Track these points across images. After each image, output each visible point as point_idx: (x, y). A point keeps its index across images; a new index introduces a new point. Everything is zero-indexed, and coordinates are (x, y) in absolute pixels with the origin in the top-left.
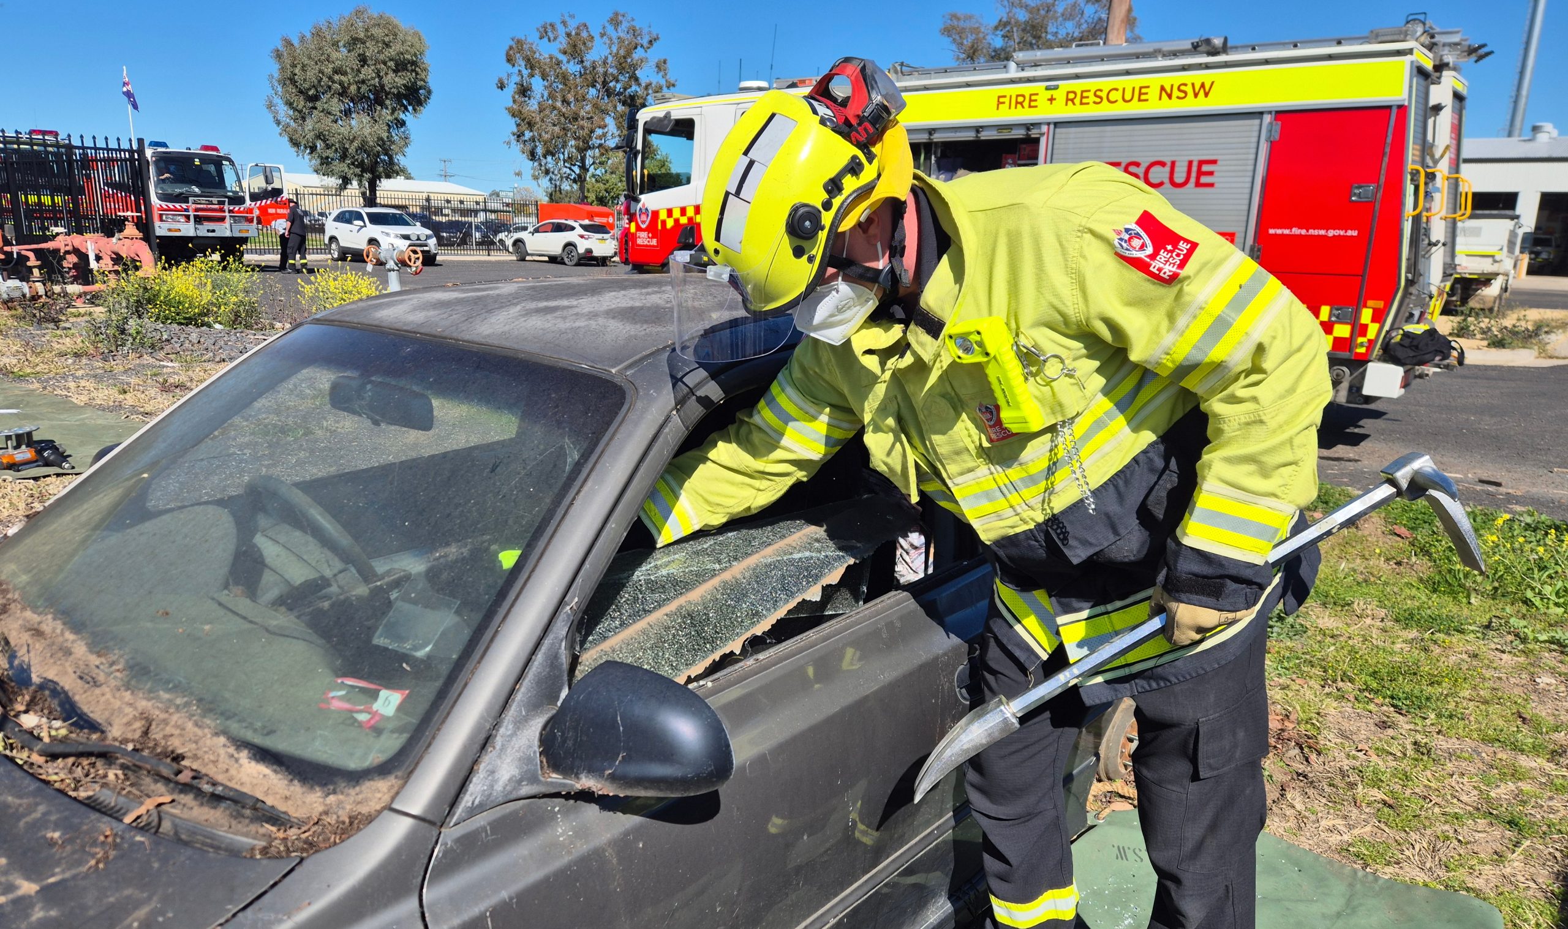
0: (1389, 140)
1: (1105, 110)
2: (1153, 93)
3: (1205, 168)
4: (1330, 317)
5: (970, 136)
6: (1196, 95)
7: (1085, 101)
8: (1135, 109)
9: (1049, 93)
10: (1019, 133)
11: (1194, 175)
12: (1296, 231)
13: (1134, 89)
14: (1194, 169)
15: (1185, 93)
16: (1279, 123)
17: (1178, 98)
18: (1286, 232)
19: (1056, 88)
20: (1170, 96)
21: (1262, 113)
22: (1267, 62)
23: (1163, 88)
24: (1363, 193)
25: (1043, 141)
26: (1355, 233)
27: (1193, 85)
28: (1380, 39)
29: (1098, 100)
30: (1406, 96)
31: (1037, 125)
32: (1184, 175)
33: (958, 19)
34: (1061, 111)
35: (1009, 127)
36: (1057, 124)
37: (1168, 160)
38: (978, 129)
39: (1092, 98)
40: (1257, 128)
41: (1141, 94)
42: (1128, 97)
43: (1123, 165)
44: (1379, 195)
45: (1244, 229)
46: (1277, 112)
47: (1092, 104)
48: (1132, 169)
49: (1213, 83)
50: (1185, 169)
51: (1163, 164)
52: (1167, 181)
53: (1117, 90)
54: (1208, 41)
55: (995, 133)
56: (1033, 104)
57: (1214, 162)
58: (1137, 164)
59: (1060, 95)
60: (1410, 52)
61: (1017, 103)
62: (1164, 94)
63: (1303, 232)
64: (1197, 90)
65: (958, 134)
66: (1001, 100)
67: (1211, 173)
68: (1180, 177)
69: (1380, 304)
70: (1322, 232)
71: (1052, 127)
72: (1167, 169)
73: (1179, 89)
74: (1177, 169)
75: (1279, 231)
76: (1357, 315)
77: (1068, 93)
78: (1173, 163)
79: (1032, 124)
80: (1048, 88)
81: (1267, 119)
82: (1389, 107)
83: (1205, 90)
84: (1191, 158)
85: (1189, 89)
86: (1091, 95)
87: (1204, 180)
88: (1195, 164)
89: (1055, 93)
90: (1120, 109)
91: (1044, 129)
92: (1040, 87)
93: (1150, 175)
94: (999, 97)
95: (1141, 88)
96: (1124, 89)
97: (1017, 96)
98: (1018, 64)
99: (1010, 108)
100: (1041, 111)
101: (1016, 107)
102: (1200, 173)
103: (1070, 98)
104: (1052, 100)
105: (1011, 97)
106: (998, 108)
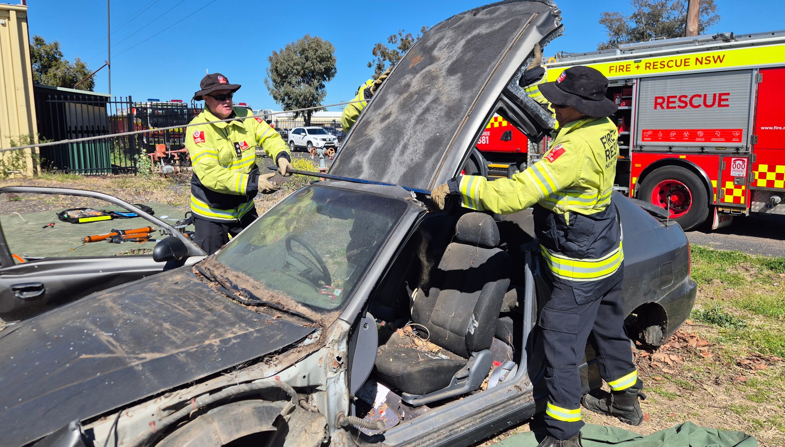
1: (666, 71)
2: (692, 61)
3: (723, 97)
6: (715, 62)
7: (655, 67)
8: (683, 70)
9: (636, 64)
10: (621, 84)
11: (717, 101)
12: (776, 128)
13: (681, 60)
14: (717, 98)
15: (710, 61)
16: (762, 74)
17: (706, 63)
18: (771, 128)
19: (640, 61)
20: (701, 63)
21: (752, 69)
23: (697, 59)
25: (634, 87)
27: (714, 57)
29: (663, 66)
31: (630, 79)
32: (712, 101)
33: (609, 15)
34: (643, 72)
35: (617, 81)
36: (641, 79)
37: (702, 94)
39: (659, 66)
40: (750, 77)
41: (686, 63)
42: (678, 64)
43: (678, 97)
45: (747, 127)
46: (760, 69)
47: (659, 69)
48: (683, 99)
49: (724, 56)
50: (712, 98)
51: (700, 96)
52: (702, 104)
53: (672, 61)
54: (722, 35)
56: (628, 69)
57: (728, 94)
58: (686, 97)
59: (642, 64)
61: (620, 69)
62: (698, 62)
64: (716, 59)
66: (612, 68)
67: (727, 100)
68: (709, 102)
71: (639, 80)
72: (702, 98)
73: (706, 59)
74: (707, 98)
75: (767, 128)
77: (646, 64)
78: (705, 96)
79: (628, 79)
80: (635, 62)
81: (755, 73)
83: (720, 59)
84: (715, 93)
86: (659, 64)
87: (723, 103)
88: (717, 95)
89: (639, 64)
90: (675, 70)
91: (635, 81)
92: (631, 61)
93: (693, 102)
94: (610, 67)
95: (685, 60)
96: (676, 61)
97: (620, 66)
98: (621, 50)
99: (616, 72)
100: (632, 73)
101: (619, 71)
102: (720, 100)
103: (648, 66)
104: (638, 67)
105: (617, 67)
106: (610, 72)
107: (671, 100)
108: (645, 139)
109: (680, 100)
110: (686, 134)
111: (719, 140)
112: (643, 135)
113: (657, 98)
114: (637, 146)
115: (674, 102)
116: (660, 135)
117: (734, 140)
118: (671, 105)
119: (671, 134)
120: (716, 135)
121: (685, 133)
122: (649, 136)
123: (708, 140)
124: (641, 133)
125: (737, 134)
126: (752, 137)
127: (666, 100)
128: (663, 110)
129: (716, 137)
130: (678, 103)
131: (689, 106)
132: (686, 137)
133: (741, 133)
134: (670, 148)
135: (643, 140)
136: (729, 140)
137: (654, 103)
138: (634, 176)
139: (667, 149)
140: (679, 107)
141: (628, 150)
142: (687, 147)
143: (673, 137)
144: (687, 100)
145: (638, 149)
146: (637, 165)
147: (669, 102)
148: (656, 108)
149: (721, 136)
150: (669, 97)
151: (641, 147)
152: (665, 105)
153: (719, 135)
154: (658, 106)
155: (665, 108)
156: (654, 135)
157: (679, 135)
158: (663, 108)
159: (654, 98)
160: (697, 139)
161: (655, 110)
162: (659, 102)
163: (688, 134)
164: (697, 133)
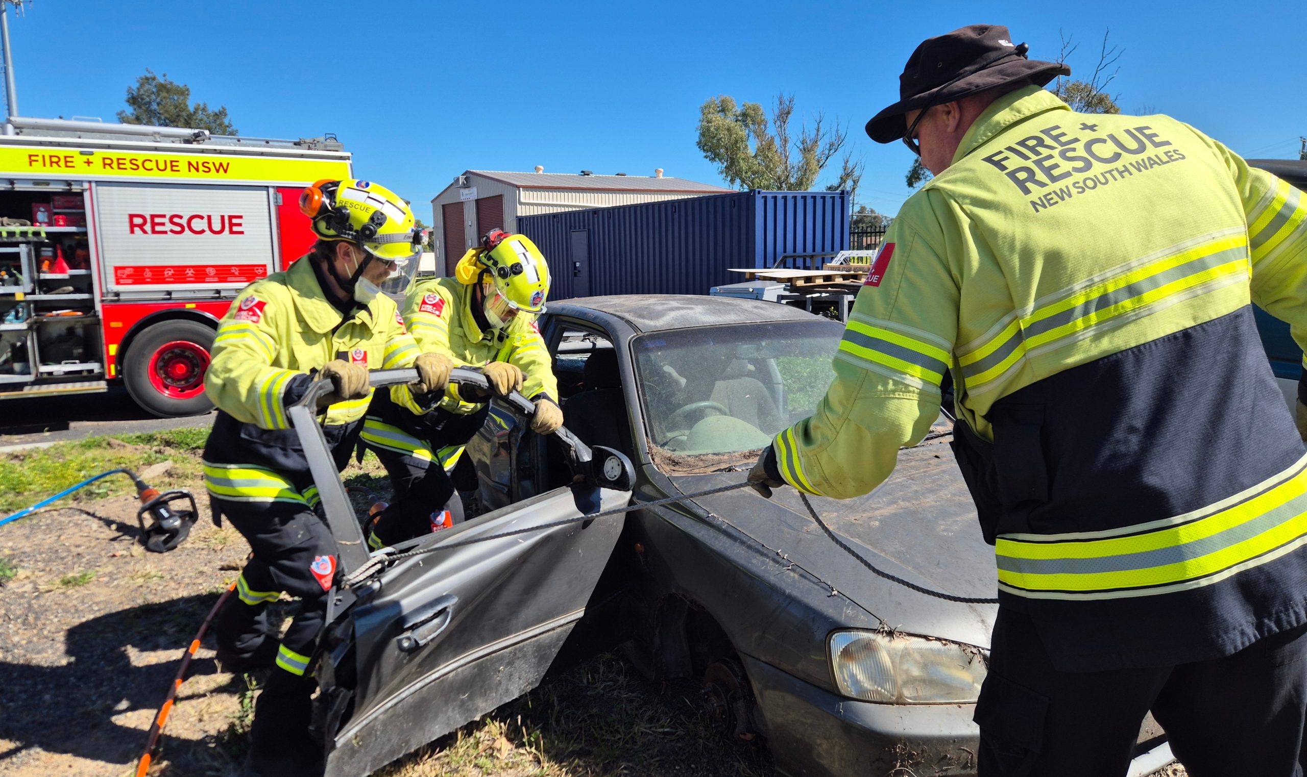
1: (141, 175)
2: (183, 166)
3: (235, 221)
5: (3, 186)
6: (218, 171)
7: (121, 166)
8: (168, 176)
9: (85, 158)
10: (61, 188)
11: (227, 225)
13: (165, 162)
14: (227, 221)
15: (209, 169)
16: (281, 194)
17: (204, 172)
19: (91, 154)
20: (197, 170)
21: (267, 187)
22: (262, 154)
23: (190, 164)
25: (87, 195)
27: (214, 163)
31: (80, 182)
32: (220, 225)
34: (97, 172)
35: (47, 182)
36: (99, 183)
37: (205, 215)
38: (11, 181)
39: (128, 165)
40: (266, 196)
41: (173, 166)
42: (162, 166)
43: (168, 217)
45: (271, 262)
46: (278, 187)
47: (128, 170)
48: (176, 220)
49: (228, 164)
50: (219, 221)
51: (202, 217)
52: (206, 229)
53: (151, 161)
55: (32, 186)
56: (69, 164)
57: (241, 217)
59: (96, 159)
60: (348, 158)
61: (52, 162)
62: (192, 168)
64: (217, 167)
66: (33, 158)
67: (240, 225)
68: (217, 226)
71: (93, 185)
72: (205, 220)
73: (203, 165)
74: (213, 221)
77: (104, 159)
78: (209, 217)
79: (72, 181)
80: (82, 153)
81: (271, 191)
83: (222, 168)
84: (222, 214)
85: (211, 166)
86: (127, 162)
87: (235, 229)
88: (226, 218)
89: (91, 158)
90: (156, 176)
91: (86, 186)
92: (75, 151)
93: (192, 225)
94: (30, 156)
95: (172, 162)
96: (157, 161)
97: (51, 157)
98: (16, 128)
99: (44, 165)
100: (79, 171)
101: (51, 166)
102: (231, 224)
103: (107, 163)
104: (88, 163)
105: (44, 156)
106: (31, 165)
107: (157, 220)
108: (121, 281)
109: (172, 222)
111: (238, 279)
112: (116, 275)
113: (132, 217)
114: (108, 292)
115: (163, 224)
116: (148, 274)
118: (158, 228)
119: (166, 273)
120: (233, 273)
121: (188, 271)
122: (129, 276)
123: (223, 280)
124: (113, 271)
125: (260, 271)
127: (149, 220)
128: (146, 235)
129: (233, 275)
130: (169, 227)
131: (187, 231)
132: (190, 277)
133: (265, 270)
134: (169, 293)
135: (118, 283)
137: (128, 224)
138: (108, 343)
139: (163, 296)
140: (172, 231)
141: (92, 301)
142: (194, 291)
143: (169, 277)
144: (184, 222)
145: (111, 297)
146: (114, 324)
147: (154, 224)
148: (132, 232)
149: (241, 275)
150: (153, 216)
151: (117, 294)
152: (148, 227)
153: (237, 273)
154: (137, 229)
155: (149, 232)
156: (138, 275)
157: (180, 274)
158: (145, 232)
159: (128, 216)
160: (207, 279)
161: (132, 235)
162: (136, 223)
163: (192, 271)
164: (205, 271)
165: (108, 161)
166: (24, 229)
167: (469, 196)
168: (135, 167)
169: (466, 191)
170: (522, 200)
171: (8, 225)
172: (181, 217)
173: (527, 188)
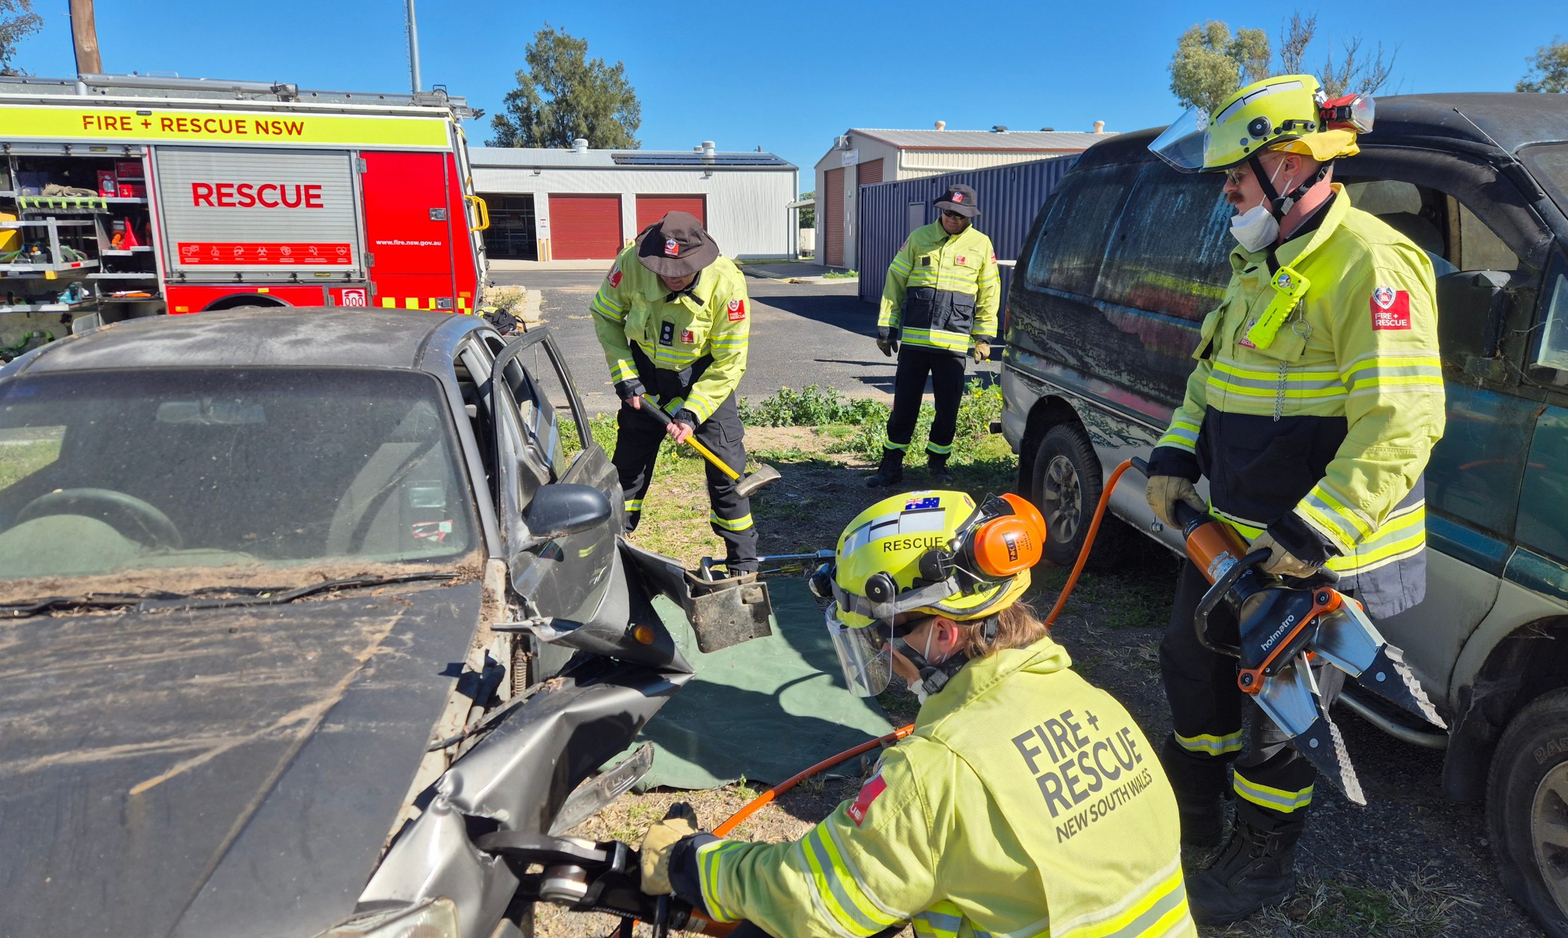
0: (447, 177)
1: (204, 138)
2: (250, 127)
3: (312, 192)
4: (436, 306)
5: (59, 152)
6: (290, 132)
7: (182, 128)
8: (234, 139)
9: (142, 119)
10: (118, 153)
11: (303, 197)
12: (396, 242)
13: (230, 122)
14: (303, 192)
15: (280, 130)
16: (364, 160)
17: (274, 133)
18: (390, 243)
19: (149, 113)
20: (267, 131)
21: (349, 151)
22: (343, 111)
23: (258, 124)
24: (439, 214)
25: (146, 161)
26: (439, 244)
27: (285, 123)
28: (423, 103)
30: (450, 146)
31: (137, 146)
32: (295, 197)
34: (156, 135)
35: (104, 146)
36: (157, 147)
37: (277, 184)
38: (67, 146)
39: (189, 127)
40: (347, 162)
41: (239, 126)
42: (226, 127)
43: (236, 187)
44: (449, 215)
45: (356, 241)
46: (361, 151)
47: (190, 131)
48: (245, 190)
49: (302, 124)
50: (295, 192)
51: (274, 188)
52: (280, 201)
53: (214, 121)
54: (284, 87)
55: (88, 151)
56: (126, 127)
57: (319, 187)
59: (154, 120)
60: (446, 115)
61: (107, 125)
62: (260, 128)
63: (403, 243)
64: (290, 128)
65: (41, 150)
66: (88, 120)
67: (318, 196)
68: (291, 198)
69: (468, 294)
70: (416, 243)
71: (152, 149)
72: (278, 191)
73: (273, 126)
74: (287, 192)
75: (384, 243)
76: (455, 303)
77: (163, 119)
78: (283, 187)
79: (130, 145)
80: (139, 113)
81: (354, 156)
82: (441, 154)
83: (295, 129)
84: (298, 184)
85: (282, 126)
86: (188, 123)
87: (313, 201)
88: (302, 188)
89: (149, 119)
90: (220, 139)
91: (145, 150)
92: (131, 111)
93: (264, 196)
94: (85, 118)
95: (237, 122)
96: (221, 121)
97: (106, 118)
98: (88, 85)
99: (100, 128)
100: (137, 134)
101: (107, 128)
102: (308, 195)
103: (166, 124)
104: (146, 124)
105: (99, 118)
106: (86, 128)
107: (224, 190)
108: (187, 260)
109: (240, 192)
110: (262, 251)
111: (317, 261)
112: (181, 253)
113: (195, 186)
114: (172, 273)
115: (231, 195)
116: (215, 252)
117: (340, 260)
118: (225, 200)
119: (235, 251)
120: (312, 254)
121: (259, 250)
122: (194, 255)
123: (299, 261)
124: (177, 249)
125: (342, 251)
126: (366, 257)
127: (215, 191)
128: (212, 208)
129: (311, 255)
130: (237, 198)
131: (258, 203)
132: (263, 257)
133: (349, 250)
134: (239, 275)
135: (183, 262)
136: (333, 261)
137: (192, 195)
139: (233, 278)
140: (241, 203)
141: (156, 281)
142: (267, 273)
143: (239, 256)
144: (254, 192)
145: (176, 278)
146: (180, 309)
147: (220, 195)
148: (197, 204)
149: (320, 255)
150: (219, 186)
151: (182, 275)
152: (214, 199)
153: (315, 254)
154: (201, 200)
155: (216, 204)
156: (205, 253)
157: (251, 253)
158: (211, 204)
159: (191, 186)
160: (282, 260)
161: (197, 208)
162: (201, 193)
163: (264, 250)
164: (279, 250)
165: (167, 122)
166: (85, 199)
167: (850, 159)
168: (197, 129)
169: (848, 154)
170: (904, 165)
171: (69, 195)
172: (250, 187)
173: (911, 149)
